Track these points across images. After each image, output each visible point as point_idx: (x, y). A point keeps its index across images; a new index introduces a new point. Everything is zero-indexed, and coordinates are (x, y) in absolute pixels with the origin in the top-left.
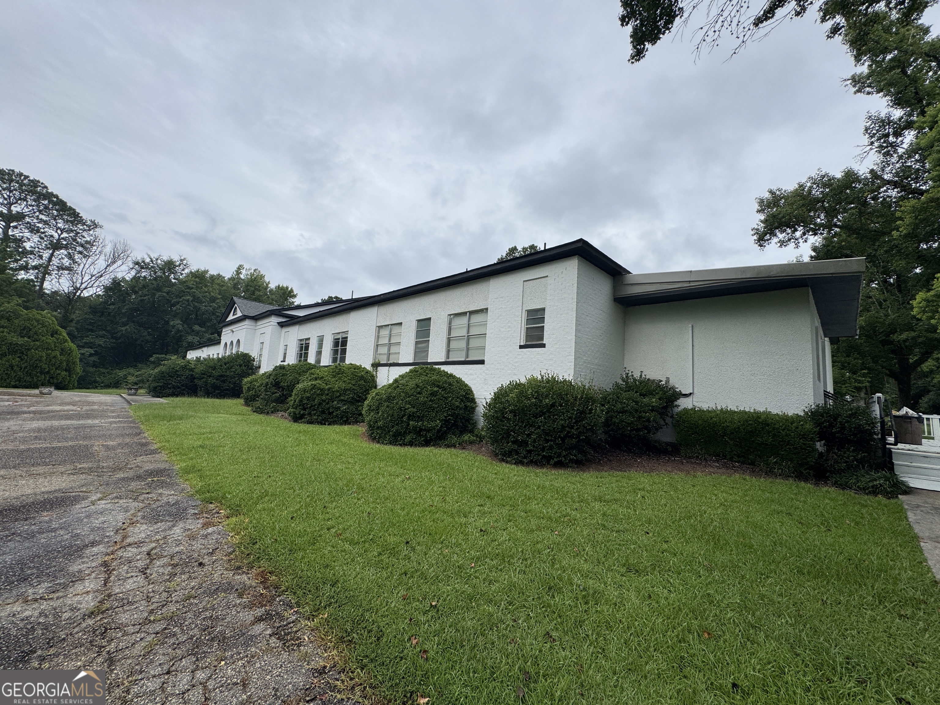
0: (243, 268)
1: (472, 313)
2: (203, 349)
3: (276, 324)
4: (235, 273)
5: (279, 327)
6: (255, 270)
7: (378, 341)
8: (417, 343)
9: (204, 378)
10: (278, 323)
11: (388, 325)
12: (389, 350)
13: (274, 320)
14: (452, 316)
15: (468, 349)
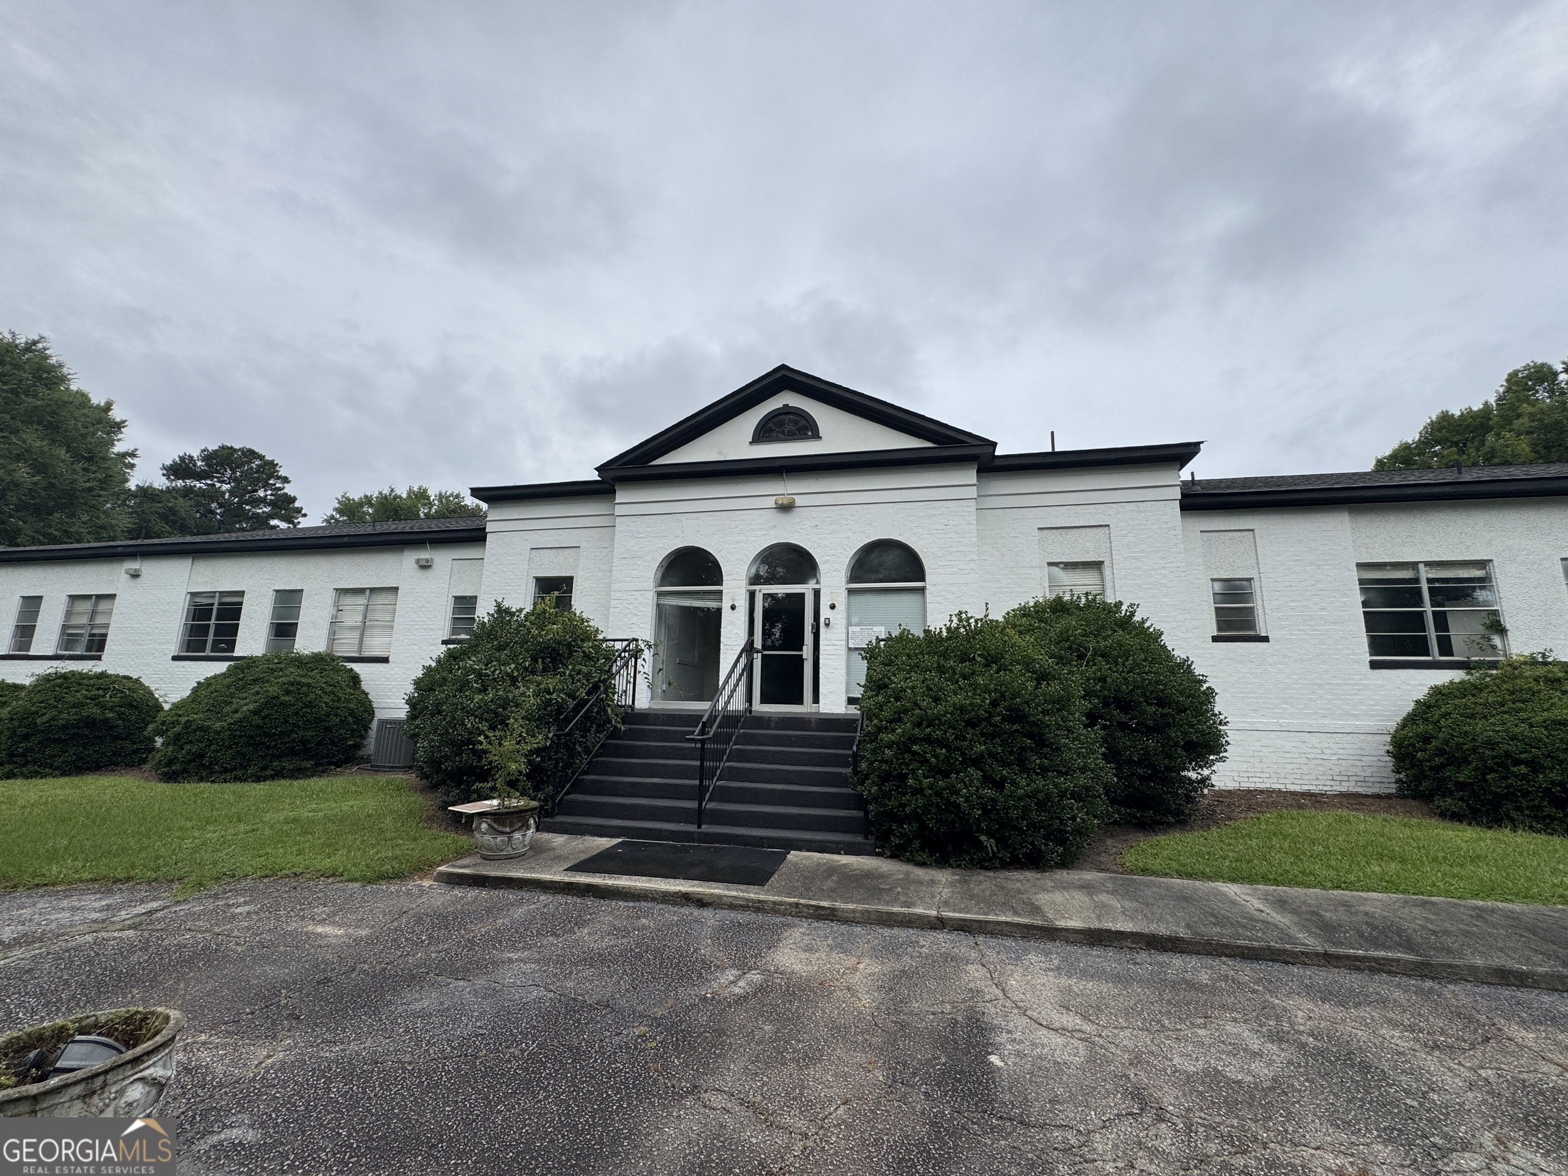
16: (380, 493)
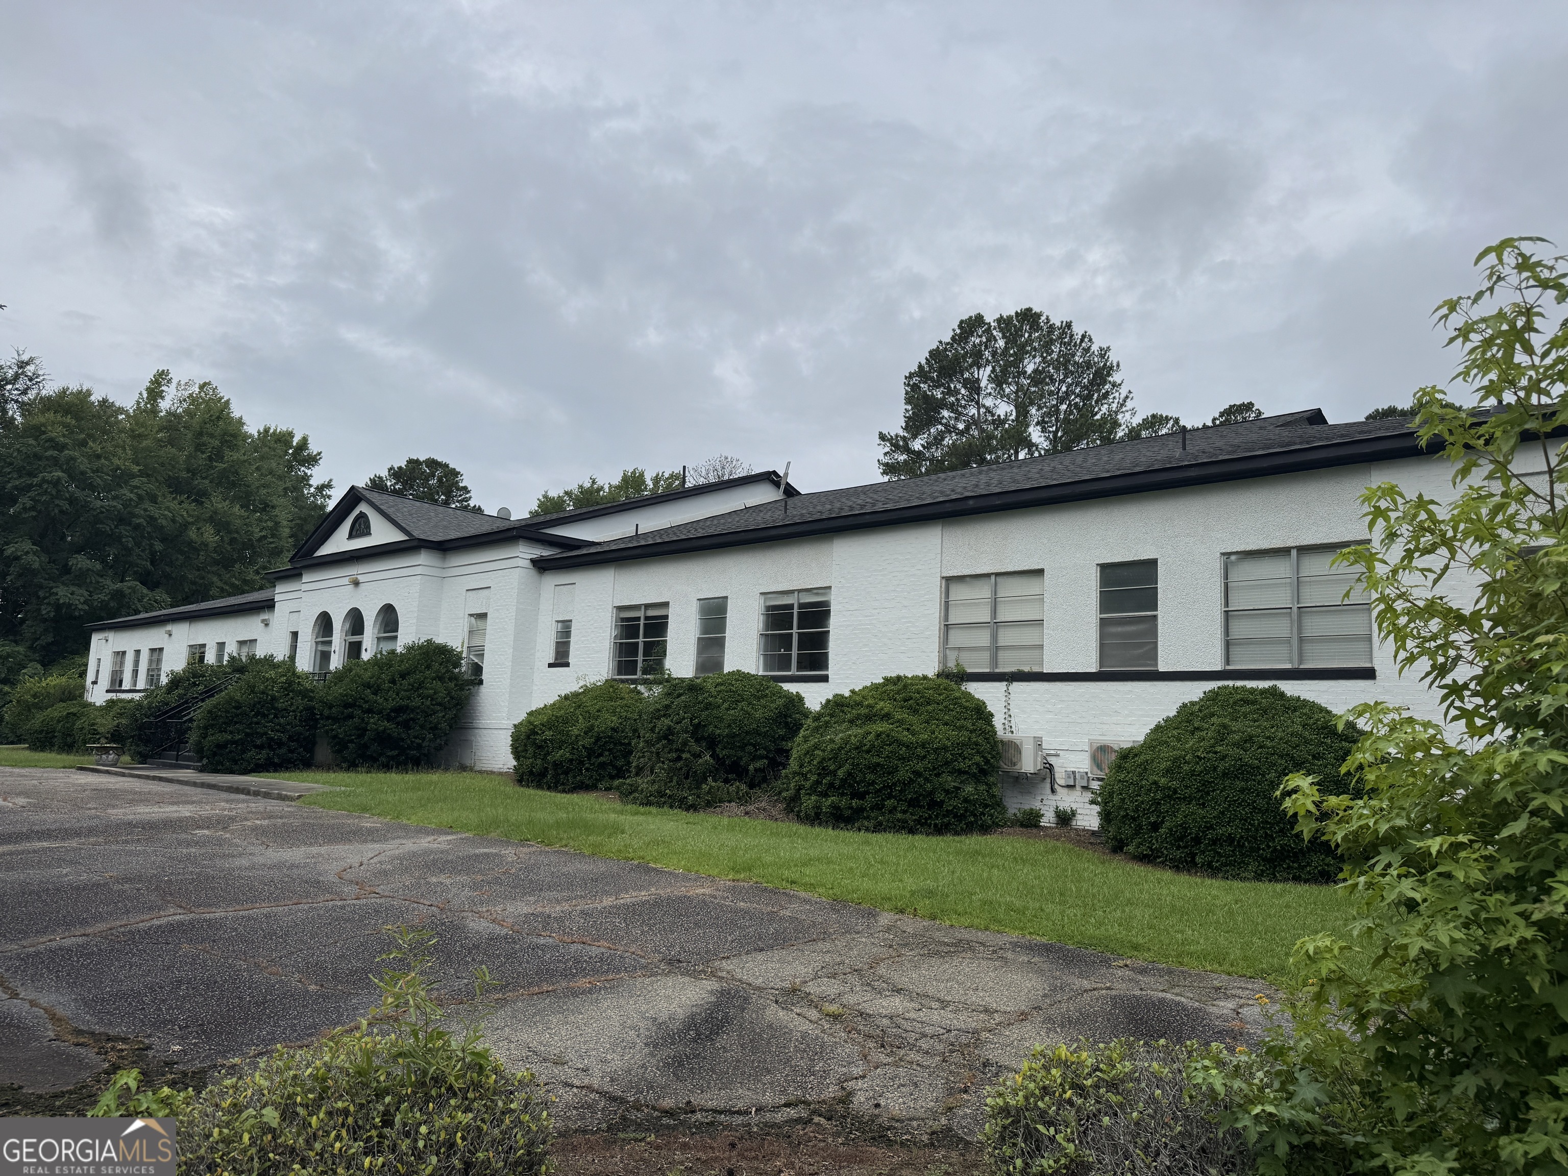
0: (170, 381)
1: (1304, 550)
2: (169, 627)
3: (527, 564)
4: (145, 395)
5: (533, 572)
6: (202, 387)
7: (946, 617)
8: (1103, 623)
9: (351, 716)
10: (534, 562)
11: (988, 575)
12: (994, 638)
13: (524, 553)
14: (1233, 558)
15: (1301, 640)
16: (581, 487)
